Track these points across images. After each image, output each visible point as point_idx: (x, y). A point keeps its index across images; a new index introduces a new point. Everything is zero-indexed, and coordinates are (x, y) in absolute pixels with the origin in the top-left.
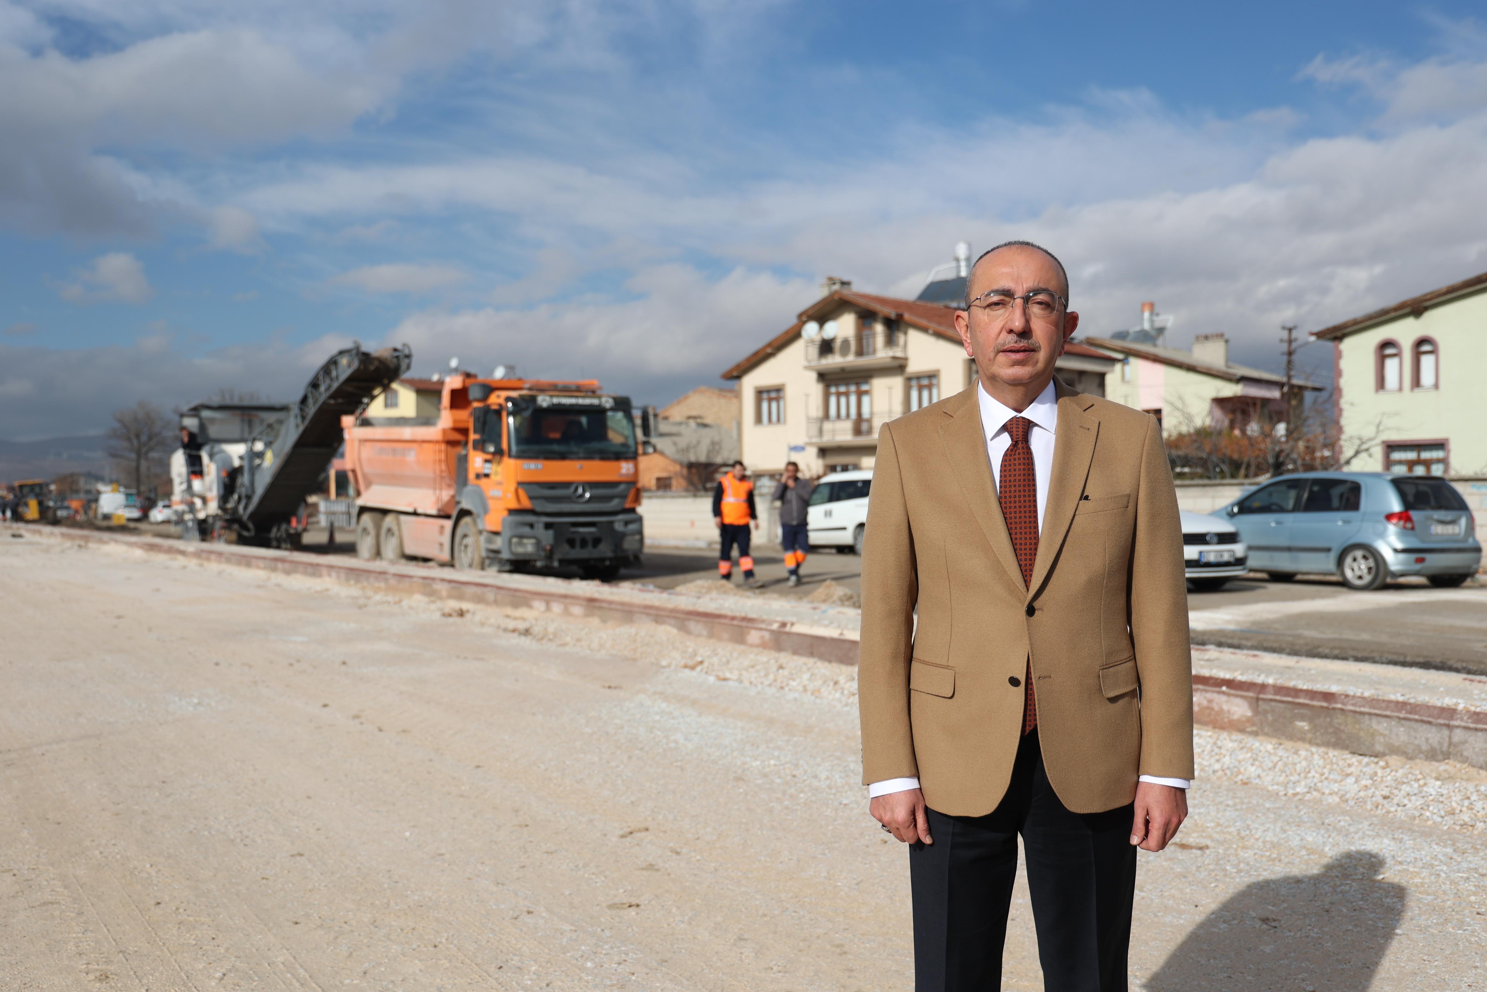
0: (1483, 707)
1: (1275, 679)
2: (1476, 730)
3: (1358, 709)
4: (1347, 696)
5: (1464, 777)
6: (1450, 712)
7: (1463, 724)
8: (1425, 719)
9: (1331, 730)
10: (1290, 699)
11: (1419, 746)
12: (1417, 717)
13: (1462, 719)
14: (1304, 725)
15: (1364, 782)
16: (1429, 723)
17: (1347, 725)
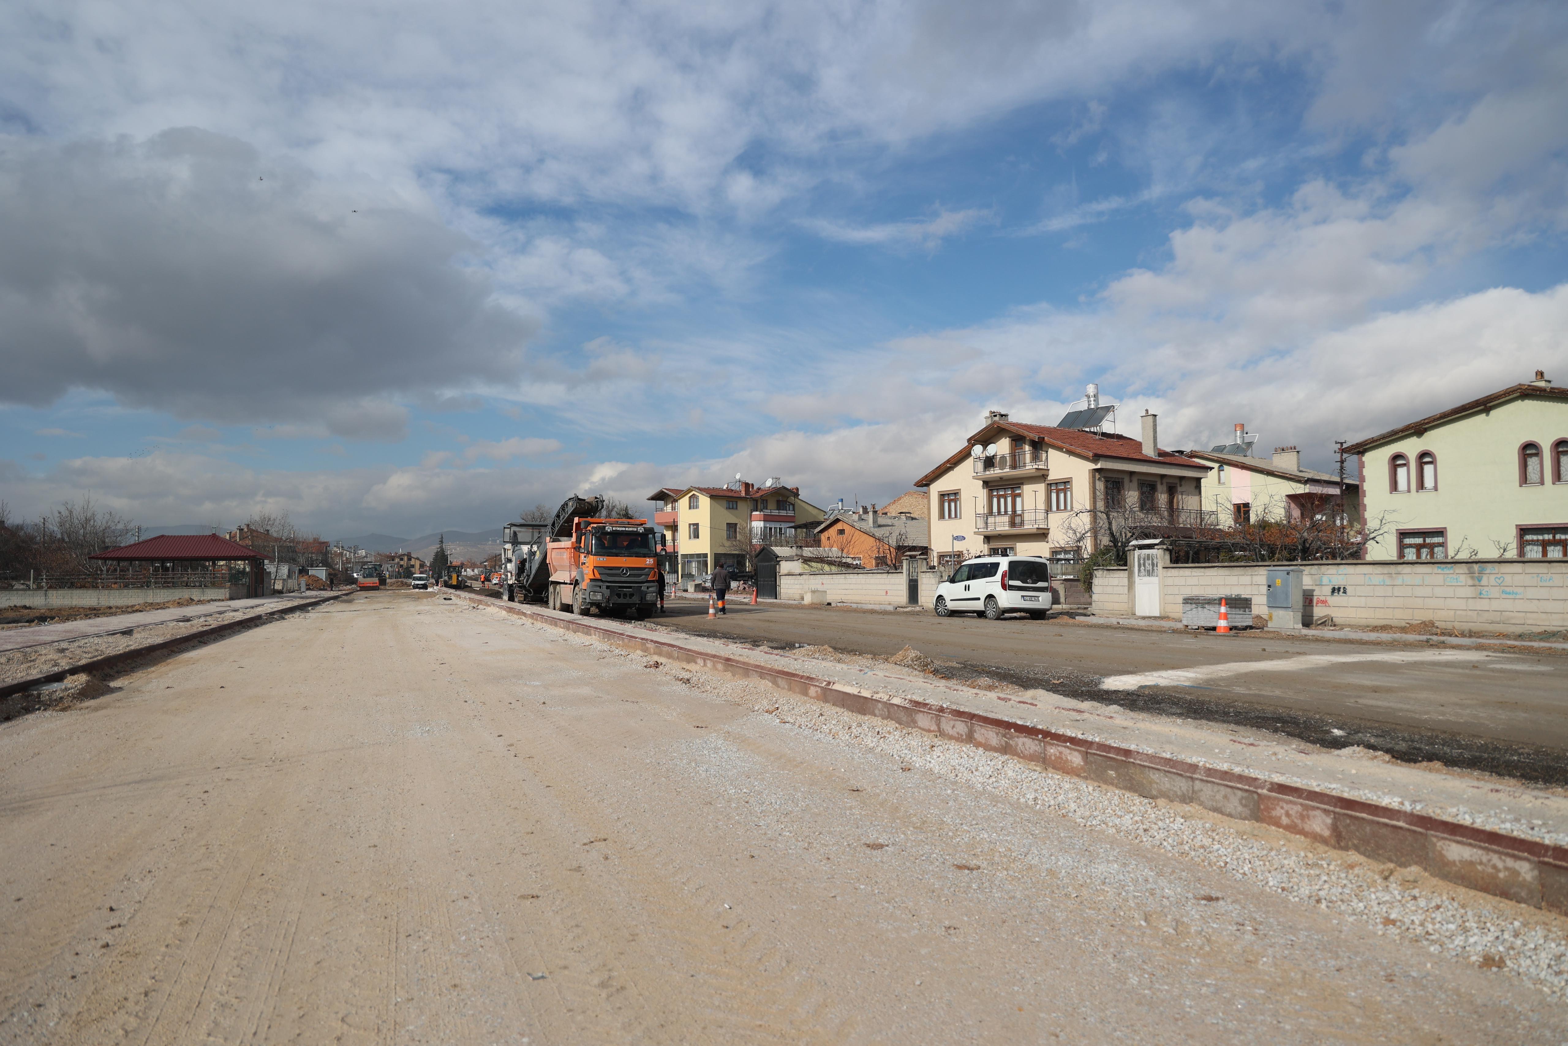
0: (1215, 765)
1: (1100, 739)
2: (1207, 781)
3: (1142, 763)
4: (1138, 753)
5: (1199, 816)
6: (1194, 767)
7: (1200, 777)
8: (1179, 772)
9: (1127, 778)
10: (1105, 754)
11: (1175, 792)
12: (1174, 771)
13: (1200, 774)
14: (1112, 773)
15: (1136, 818)
16: (1181, 775)
17: (1136, 775)
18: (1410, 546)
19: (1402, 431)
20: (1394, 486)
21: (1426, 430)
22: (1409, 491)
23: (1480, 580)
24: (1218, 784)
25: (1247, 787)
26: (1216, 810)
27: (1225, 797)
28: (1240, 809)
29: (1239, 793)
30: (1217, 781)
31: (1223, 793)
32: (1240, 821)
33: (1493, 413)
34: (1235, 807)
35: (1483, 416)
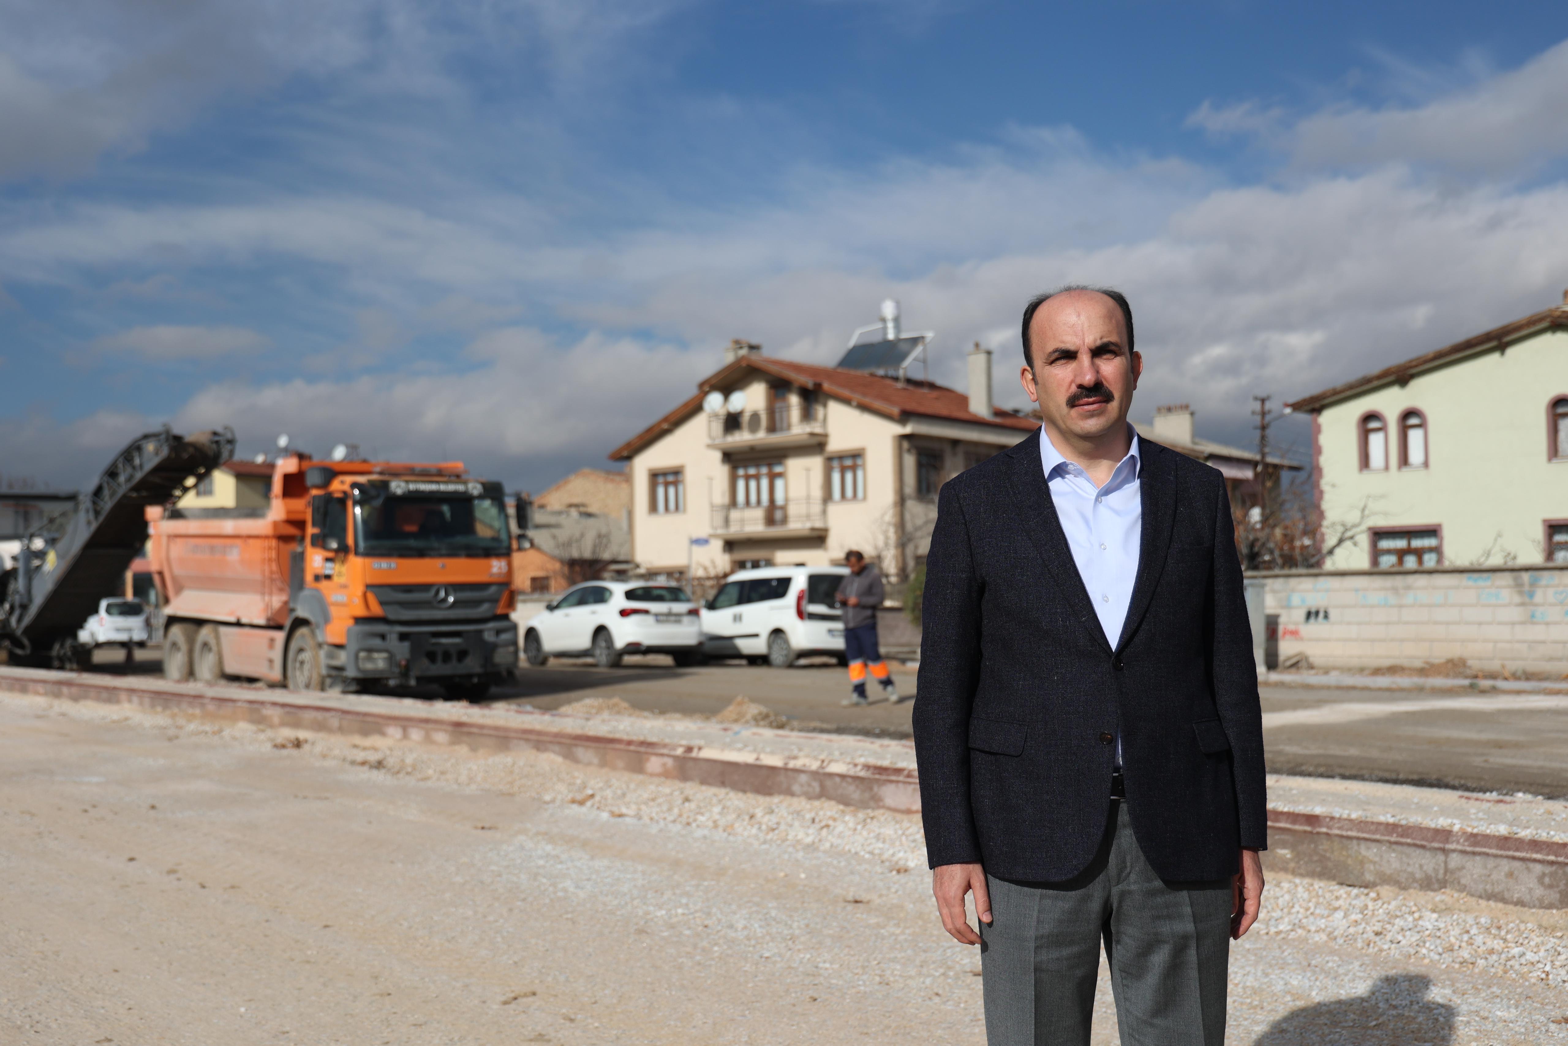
0: (1480, 828)
2: (1474, 854)
3: (1344, 833)
4: (1332, 818)
5: (1463, 908)
6: (1445, 834)
7: (1459, 847)
8: (1418, 842)
9: (1315, 858)
11: (1412, 874)
12: (1409, 841)
13: (1458, 842)
14: (1286, 853)
15: (1353, 917)
16: (1423, 847)
17: (1333, 852)
18: (1389, 552)
19: (1379, 377)
20: (1365, 461)
21: (1412, 377)
22: (1387, 468)
23: (1531, 595)
24: (1496, 856)
25: (1552, 858)
26: (1490, 896)
27: (1510, 875)
28: (1539, 892)
29: (1538, 868)
30: (1494, 851)
31: (1506, 869)
32: (1541, 911)
33: (1511, 352)
34: (1531, 890)
35: (1495, 357)
